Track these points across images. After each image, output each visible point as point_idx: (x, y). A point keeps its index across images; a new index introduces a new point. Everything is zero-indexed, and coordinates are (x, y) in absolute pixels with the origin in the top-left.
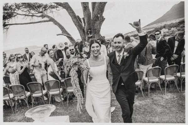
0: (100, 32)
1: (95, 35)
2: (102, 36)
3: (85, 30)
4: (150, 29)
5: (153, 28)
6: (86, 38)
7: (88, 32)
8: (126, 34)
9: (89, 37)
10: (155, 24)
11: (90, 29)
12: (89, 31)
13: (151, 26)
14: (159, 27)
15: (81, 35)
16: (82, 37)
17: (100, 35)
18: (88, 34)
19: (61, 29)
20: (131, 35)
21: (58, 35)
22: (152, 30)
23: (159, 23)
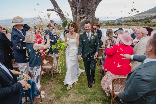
0: (95, 13)
1: (88, 15)
2: (96, 18)
3: (78, 8)
4: (142, 17)
5: (144, 17)
6: (78, 17)
7: (80, 11)
8: (119, 19)
9: (81, 17)
10: (146, 14)
11: (83, 8)
12: (82, 10)
13: (143, 15)
14: (150, 16)
15: (73, 14)
16: (74, 16)
17: (94, 17)
18: (80, 14)
19: (53, 4)
20: (124, 20)
21: (48, 10)
22: (143, 18)
23: (151, 13)
